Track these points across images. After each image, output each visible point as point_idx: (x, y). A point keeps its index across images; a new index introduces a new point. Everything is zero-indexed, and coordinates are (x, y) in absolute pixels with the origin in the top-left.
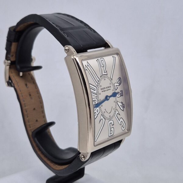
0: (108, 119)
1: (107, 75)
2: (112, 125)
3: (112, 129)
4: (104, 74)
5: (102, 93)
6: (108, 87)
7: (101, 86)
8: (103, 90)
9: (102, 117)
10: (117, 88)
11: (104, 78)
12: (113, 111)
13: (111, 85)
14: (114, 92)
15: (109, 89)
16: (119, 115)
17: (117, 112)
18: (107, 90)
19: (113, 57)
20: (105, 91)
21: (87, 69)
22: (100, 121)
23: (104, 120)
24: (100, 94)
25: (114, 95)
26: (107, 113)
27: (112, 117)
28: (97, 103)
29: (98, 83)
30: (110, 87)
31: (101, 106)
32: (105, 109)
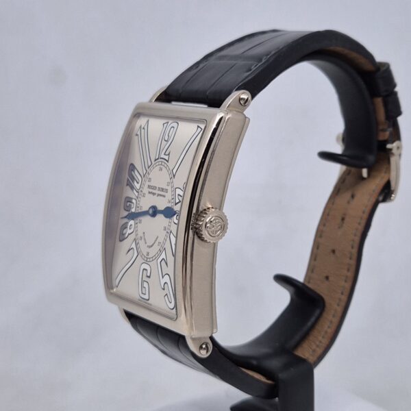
0: (143, 256)
2: (147, 276)
3: (145, 285)
4: (163, 156)
5: (147, 195)
6: (163, 190)
7: (150, 180)
8: (152, 190)
9: (134, 246)
10: (180, 201)
11: (161, 166)
12: (156, 248)
13: (169, 188)
14: (169, 205)
15: (163, 193)
16: (167, 264)
17: (163, 256)
18: (159, 195)
19: (198, 127)
20: (154, 194)
21: (139, 133)
22: (129, 251)
23: (136, 254)
25: (169, 213)
26: (146, 243)
27: (151, 259)
28: (133, 210)
29: (147, 171)
30: (167, 191)
31: (139, 221)
32: (144, 233)
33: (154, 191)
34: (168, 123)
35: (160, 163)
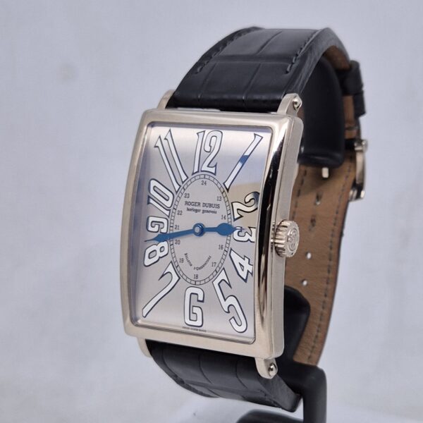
0: (188, 280)
1: (215, 174)
2: (199, 301)
3: (196, 310)
4: (205, 168)
5: (185, 212)
6: (211, 205)
7: (187, 196)
8: (193, 207)
9: (170, 269)
10: (241, 216)
11: (205, 180)
12: (209, 269)
13: (222, 204)
14: (225, 221)
15: (212, 209)
16: (230, 286)
17: (222, 276)
18: (204, 211)
19: (255, 135)
20: (196, 211)
21: (159, 144)
22: (163, 276)
23: (175, 278)
24: (180, 213)
25: (225, 230)
26: (191, 265)
27: (202, 282)
28: (164, 230)
29: (180, 186)
30: (218, 206)
31: (175, 242)
32: (186, 254)
33: (196, 208)
34: (204, 132)
35: (202, 176)
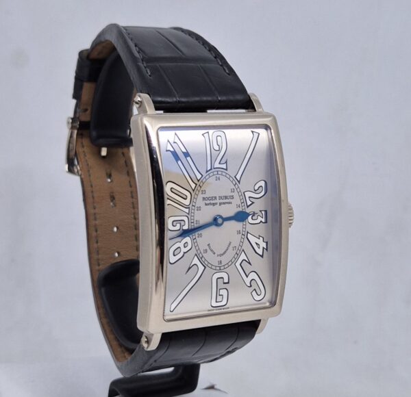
0: (213, 267)
1: (226, 170)
2: (224, 283)
3: (224, 292)
4: (217, 165)
5: (204, 208)
6: (226, 197)
7: (204, 192)
8: (210, 201)
9: (196, 261)
10: (253, 203)
11: (218, 176)
12: (230, 254)
13: (235, 194)
14: (240, 209)
15: (227, 201)
16: (250, 263)
17: (243, 257)
18: (220, 204)
19: (252, 132)
20: (214, 204)
21: (170, 148)
22: (189, 268)
23: (201, 268)
24: (199, 209)
25: (241, 217)
26: (214, 253)
27: (226, 266)
28: (186, 227)
29: (196, 184)
30: (232, 197)
31: (197, 236)
32: (209, 245)
33: (214, 202)
34: (208, 132)
35: (216, 173)
